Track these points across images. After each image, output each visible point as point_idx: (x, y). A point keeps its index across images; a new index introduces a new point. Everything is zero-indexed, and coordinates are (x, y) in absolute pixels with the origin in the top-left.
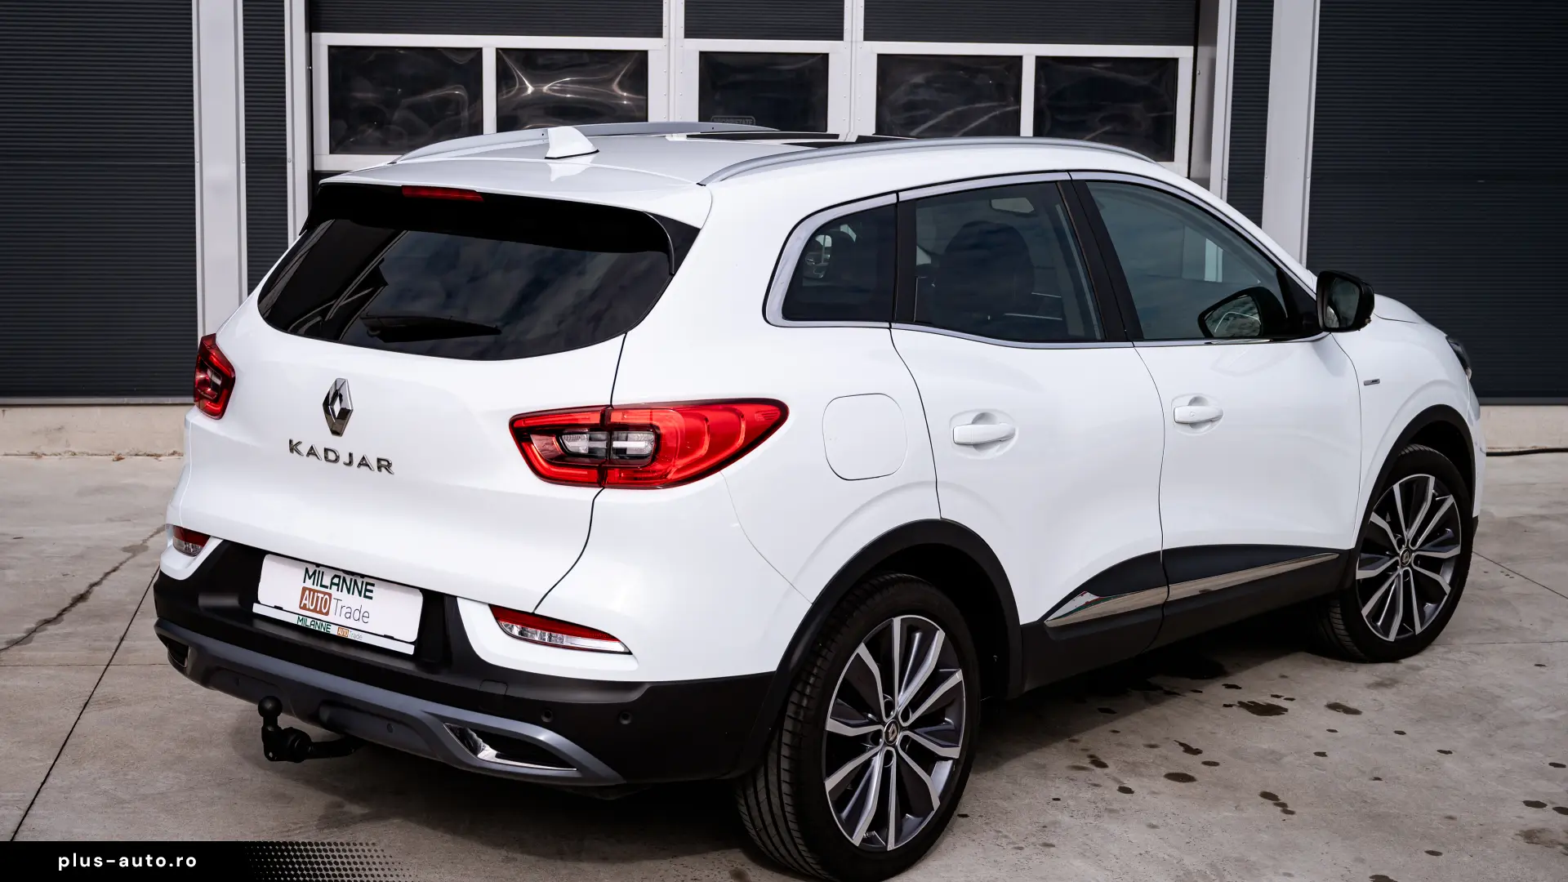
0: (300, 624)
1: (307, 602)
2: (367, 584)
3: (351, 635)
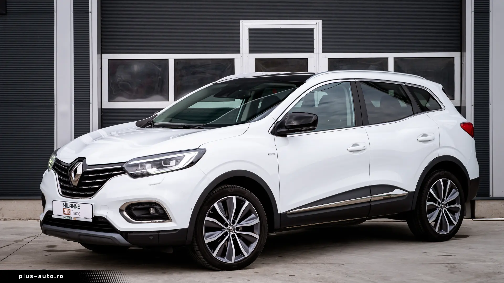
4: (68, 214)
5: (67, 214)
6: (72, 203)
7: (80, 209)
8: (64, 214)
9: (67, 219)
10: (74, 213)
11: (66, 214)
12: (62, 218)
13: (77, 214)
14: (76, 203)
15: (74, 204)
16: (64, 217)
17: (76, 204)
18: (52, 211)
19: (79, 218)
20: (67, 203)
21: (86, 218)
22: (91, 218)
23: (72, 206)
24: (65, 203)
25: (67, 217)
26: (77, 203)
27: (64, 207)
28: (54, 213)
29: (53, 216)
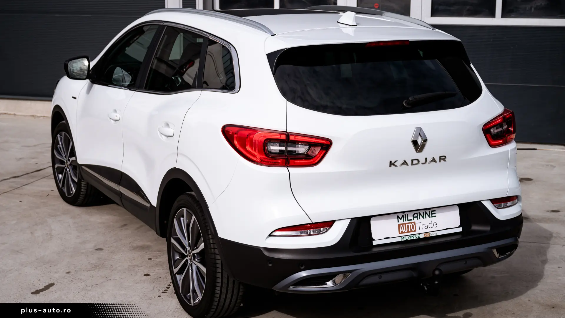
0: (403, 240)
1: (403, 230)
2: (432, 211)
3: (431, 235)
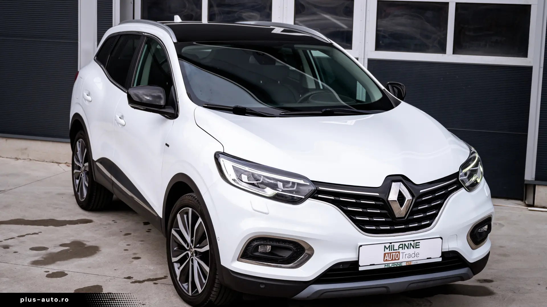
4: (395, 260)
5: (392, 260)
6: (403, 243)
7: (419, 247)
8: (384, 261)
9: (393, 266)
10: (407, 256)
11: (389, 261)
12: (383, 267)
13: (413, 255)
14: (412, 241)
15: (407, 243)
16: (386, 265)
17: (412, 243)
18: (357, 262)
19: (417, 261)
20: (393, 244)
21: (430, 258)
22: (440, 255)
23: (403, 246)
24: (387, 245)
25: (391, 264)
26: (414, 241)
27: (387, 251)
28: (360, 264)
29: (360, 269)
